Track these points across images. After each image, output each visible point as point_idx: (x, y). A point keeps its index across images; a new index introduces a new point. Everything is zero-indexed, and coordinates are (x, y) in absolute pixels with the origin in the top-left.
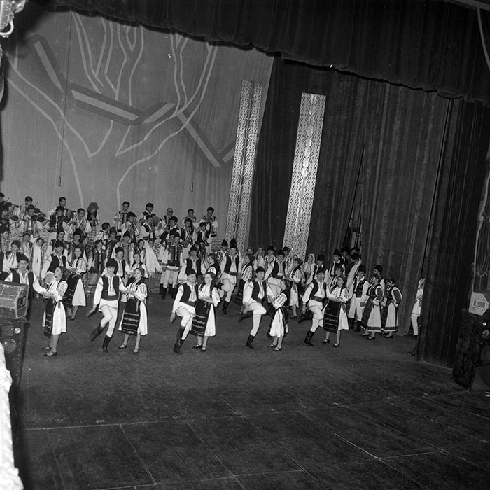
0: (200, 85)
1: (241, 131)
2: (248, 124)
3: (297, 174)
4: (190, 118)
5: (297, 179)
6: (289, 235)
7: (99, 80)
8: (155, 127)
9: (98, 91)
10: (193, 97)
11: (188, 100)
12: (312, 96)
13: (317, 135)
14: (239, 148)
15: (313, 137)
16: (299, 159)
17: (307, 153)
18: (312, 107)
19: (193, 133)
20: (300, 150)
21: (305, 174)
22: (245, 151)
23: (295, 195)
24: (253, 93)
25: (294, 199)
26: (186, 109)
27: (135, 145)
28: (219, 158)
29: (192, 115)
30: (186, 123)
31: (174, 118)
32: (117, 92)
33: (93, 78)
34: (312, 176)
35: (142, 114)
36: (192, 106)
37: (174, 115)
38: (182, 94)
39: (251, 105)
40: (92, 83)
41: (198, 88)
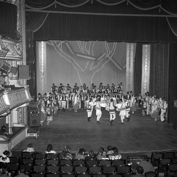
0: (113, 47)
1: (128, 59)
2: (130, 56)
3: (144, 70)
4: (111, 57)
5: (144, 71)
6: (143, 89)
7: (83, 50)
8: (101, 61)
9: (84, 53)
10: (112, 51)
11: (110, 52)
12: (146, 45)
13: (149, 57)
14: (128, 63)
15: (148, 58)
16: (144, 65)
17: (146, 63)
18: (146, 48)
19: (113, 61)
20: (144, 62)
21: (146, 69)
22: (130, 65)
23: (143, 76)
24: (131, 47)
25: (143, 78)
26: (110, 54)
27: (96, 67)
28: (122, 67)
29: (112, 56)
30: (110, 58)
31: (106, 58)
32: (89, 52)
33: (82, 50)
34: (148, 70)
35: (97, 58)
36: (112, 53)
37: (106, 56)
38: (108, 50)
39: (130, 50)
40: (82, 51)
41: (113, 48)
